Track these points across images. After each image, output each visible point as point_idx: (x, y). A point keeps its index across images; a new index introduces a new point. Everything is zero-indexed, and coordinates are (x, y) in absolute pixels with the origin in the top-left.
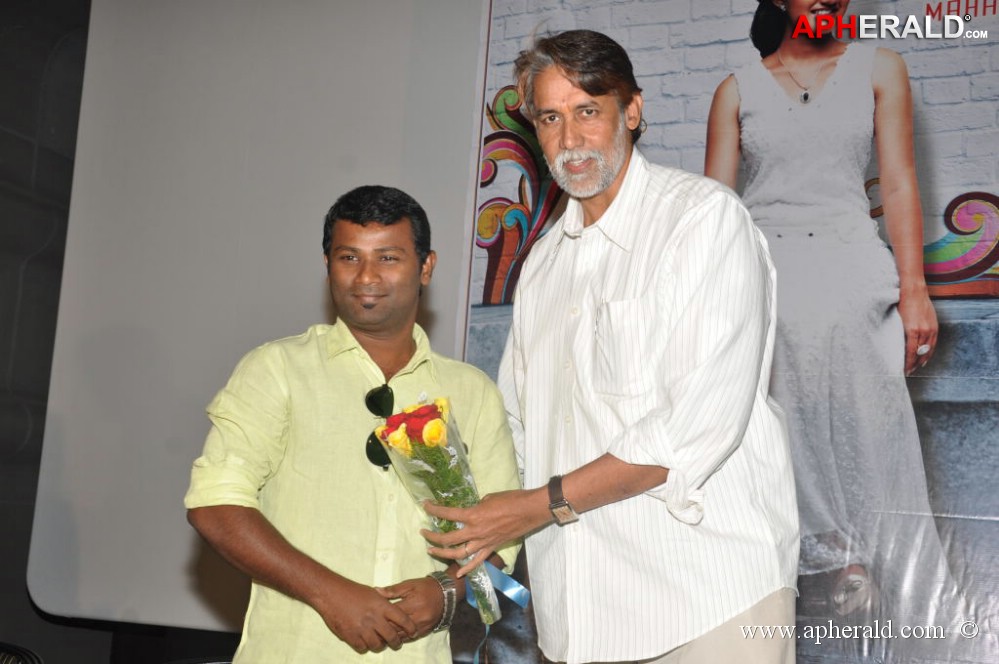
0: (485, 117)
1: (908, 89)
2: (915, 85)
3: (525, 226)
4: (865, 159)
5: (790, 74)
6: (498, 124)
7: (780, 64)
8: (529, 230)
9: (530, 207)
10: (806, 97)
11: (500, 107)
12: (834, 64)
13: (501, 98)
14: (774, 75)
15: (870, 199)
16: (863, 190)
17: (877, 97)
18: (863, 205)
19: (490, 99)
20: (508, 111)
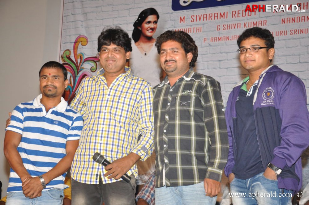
0: (61, 59)
3: (71, 90)
4: (160, 71)
5: (142, 48)
6: (64, 61)
7: (139, 45)
8: (72, 91)
9: (73, 85)
10: (146, 54)
11: (65, 56)
12: (153, 45)
13: (65, 53)
14: (138, 48)
16: (159, 79)
19: (62, 53)
20: (67, 57)
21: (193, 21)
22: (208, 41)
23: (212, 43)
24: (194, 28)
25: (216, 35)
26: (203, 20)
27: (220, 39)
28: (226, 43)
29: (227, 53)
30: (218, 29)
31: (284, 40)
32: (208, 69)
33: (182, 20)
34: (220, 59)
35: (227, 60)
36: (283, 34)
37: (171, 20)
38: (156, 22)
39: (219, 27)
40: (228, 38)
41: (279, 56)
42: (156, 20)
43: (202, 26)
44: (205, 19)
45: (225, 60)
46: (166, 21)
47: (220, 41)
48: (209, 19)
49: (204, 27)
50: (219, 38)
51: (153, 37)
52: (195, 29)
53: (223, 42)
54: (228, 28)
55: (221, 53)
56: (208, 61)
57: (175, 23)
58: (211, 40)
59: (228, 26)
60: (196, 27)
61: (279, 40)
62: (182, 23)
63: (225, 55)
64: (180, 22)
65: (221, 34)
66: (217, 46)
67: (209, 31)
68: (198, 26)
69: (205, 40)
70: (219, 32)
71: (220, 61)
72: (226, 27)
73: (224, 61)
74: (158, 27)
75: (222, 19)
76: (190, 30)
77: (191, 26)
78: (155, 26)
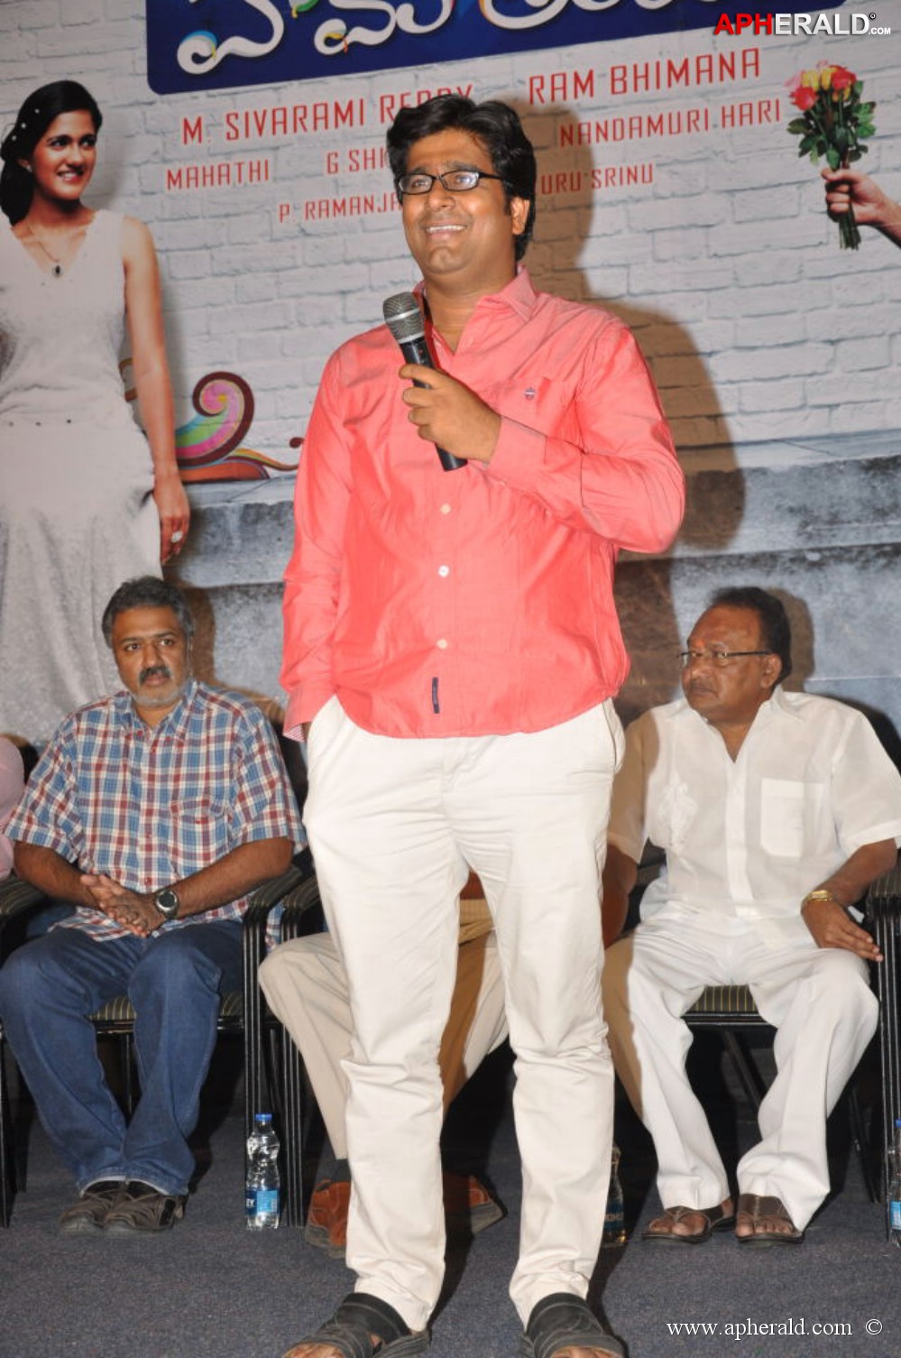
1: (155, 262)
2: (161, 257)
4: (118, 338)
5: (40, 244)
7: (29, 233)
10: (58, 270)
12: (83, 234)
14: (26, 245)
15: (125, 381)
16: (117, 371)
17: (126, 270)
18: (116, 387)
21: (233, 134)
22: (297, 217)
23: (309, 225)
24: (240, 165)
25: (323, 190)
26: (274, 132)
27: (339, 208)
28: (362, 221)
29: (367, 262)
30: (332, 168)
31: (572, 208)
32: (302, 325)
33: (192, 130)
34: (343, 286)
35: (372, 288)
36: (568, 184)
37: (148, 132)
38: (89, 141)
39: (333, 159)
40: (369, 205)
41: (554, 271)
42: (88, 130)
43: (269, 156)
44: (279, 128)
45: (361, 289)
46: (130, 136)
47: (340, 216)
48: (295, 130)
49: (276, 159)
50: (335, 204)
51: (83, 202)
52: (245, 169)
53: (352, 219)
54: (370, 163)
55: (347, 262)
56: (298, 296)
57: (164, 144)
58: (308, 213)
59: (369, 155)
60: (246, 159)
61: (555, 210)
62: (192, 143)
63: (364, 268)
64: (185, 141)
65: (344, 186)
66: (328, 235)
67: (297, 177)
68: (255, 158)
69: (284, 211)
70: (336, 181)
71: (343, 293)
72: (360, 159)
73: (359, 295)
74: (100, 159)
75: (344, 126)
76: (224, 170)
77: (228, 154)
78: (88, 154)
